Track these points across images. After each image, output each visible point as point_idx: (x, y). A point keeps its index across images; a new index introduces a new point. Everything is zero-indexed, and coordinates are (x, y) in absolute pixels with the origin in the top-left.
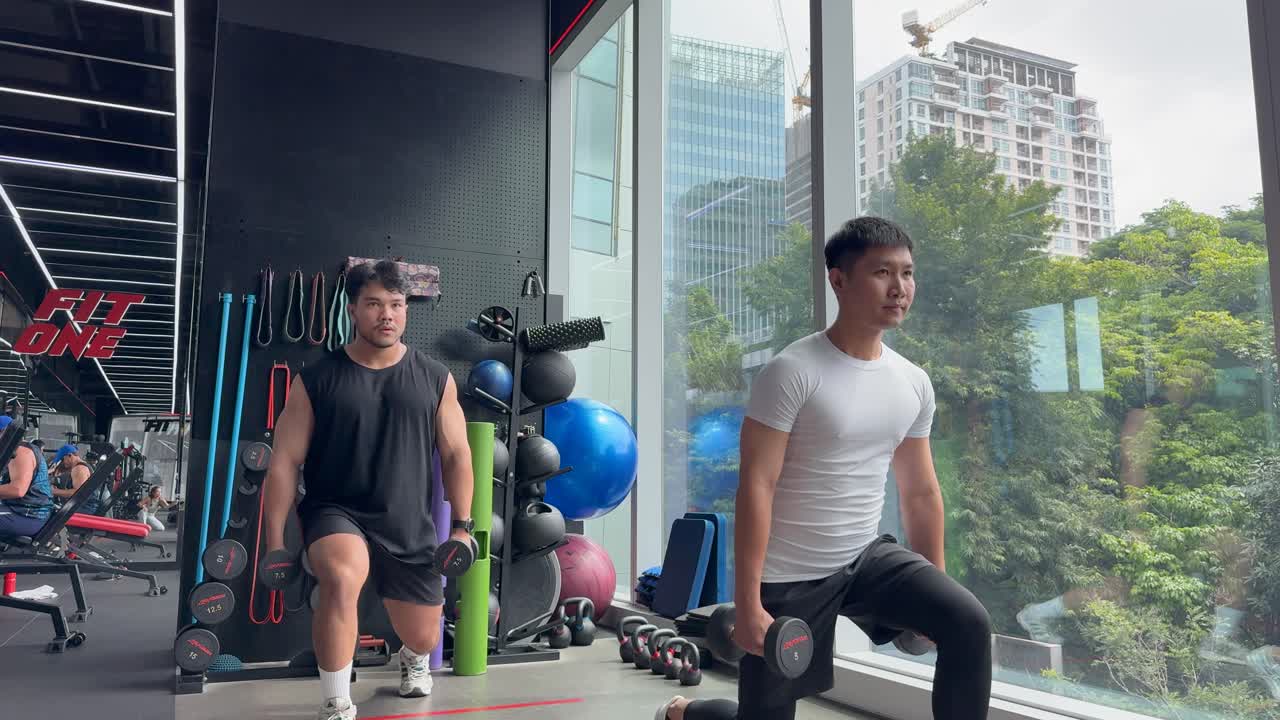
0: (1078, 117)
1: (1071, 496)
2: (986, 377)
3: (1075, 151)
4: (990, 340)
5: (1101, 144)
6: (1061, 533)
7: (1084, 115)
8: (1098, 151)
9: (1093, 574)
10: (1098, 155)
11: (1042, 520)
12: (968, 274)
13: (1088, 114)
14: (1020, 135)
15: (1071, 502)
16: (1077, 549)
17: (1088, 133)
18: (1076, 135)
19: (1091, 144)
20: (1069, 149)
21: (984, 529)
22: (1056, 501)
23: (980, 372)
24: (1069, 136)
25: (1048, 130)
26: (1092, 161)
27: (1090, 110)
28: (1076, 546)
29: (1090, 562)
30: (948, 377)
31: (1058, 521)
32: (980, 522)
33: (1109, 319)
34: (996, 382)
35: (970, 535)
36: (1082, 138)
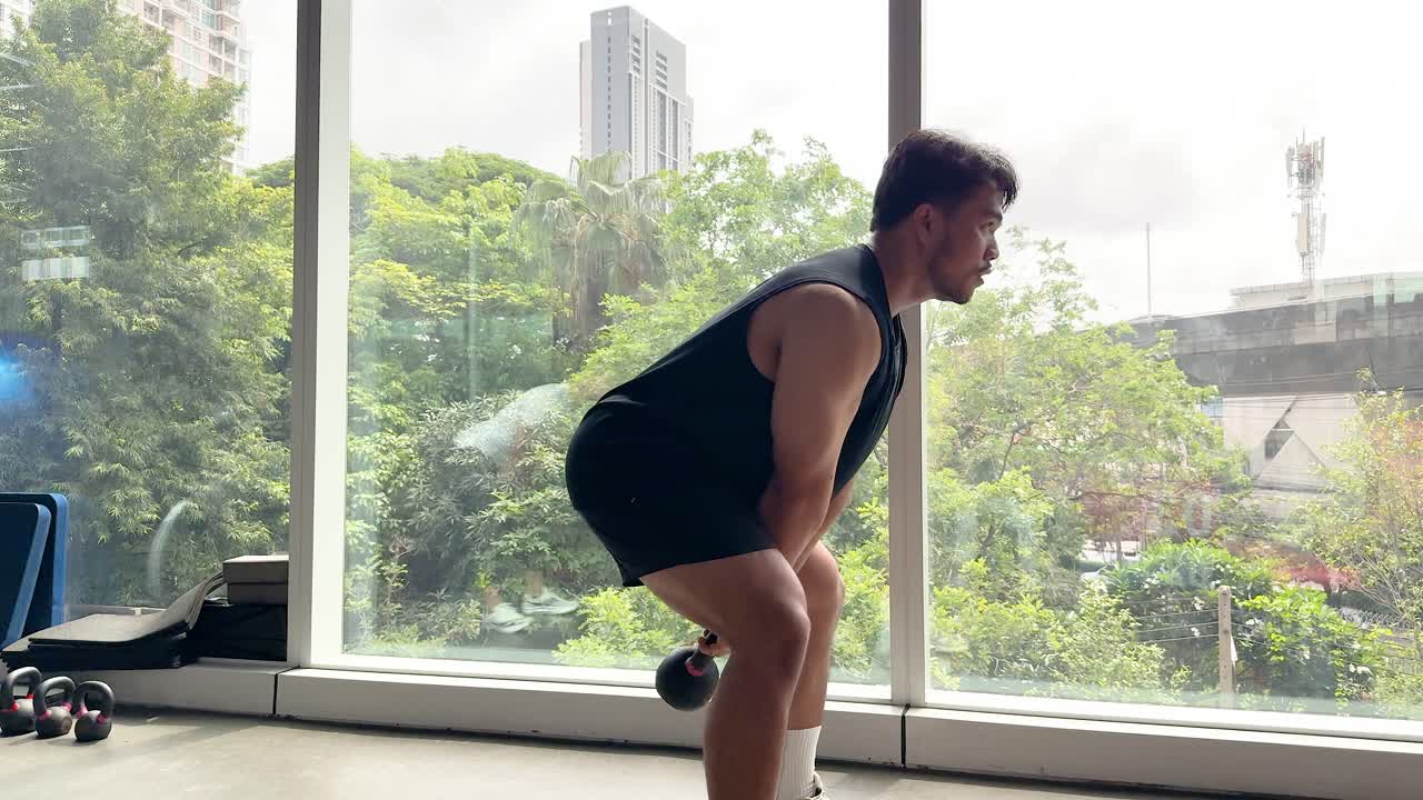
0: (219, 12)
1: (236, 445)
2: (147, 304)
3: (211, 52)
4: (158, 262)
5: (242, 51)
6: (226, 486)
7: (226, 13)
8: (237, 57)
9: (257, 529)
10: (236, 63)
11: (204, 472)
12: (132, 180)
13: (230, 12)
14: (148, 14)
15: (237, 451)
16: (239, 504)
17: (228, 34)
18: (215, 33)
19: (231, 48)
20: (206, 48)
21: (135, 485)
22: (221, 452)
23: (141, 299)
24: (208, 31)
25: (182, 19)
26: (230, 67)
27: (233, 8)
28: (239, 501)
29: (255, 516)
30: (102, 302)
31: (224, 474)
32: (131, 478)
33: (280, 254)
34: (159, 312)
35: (118, 494)
36: (221, 39)
